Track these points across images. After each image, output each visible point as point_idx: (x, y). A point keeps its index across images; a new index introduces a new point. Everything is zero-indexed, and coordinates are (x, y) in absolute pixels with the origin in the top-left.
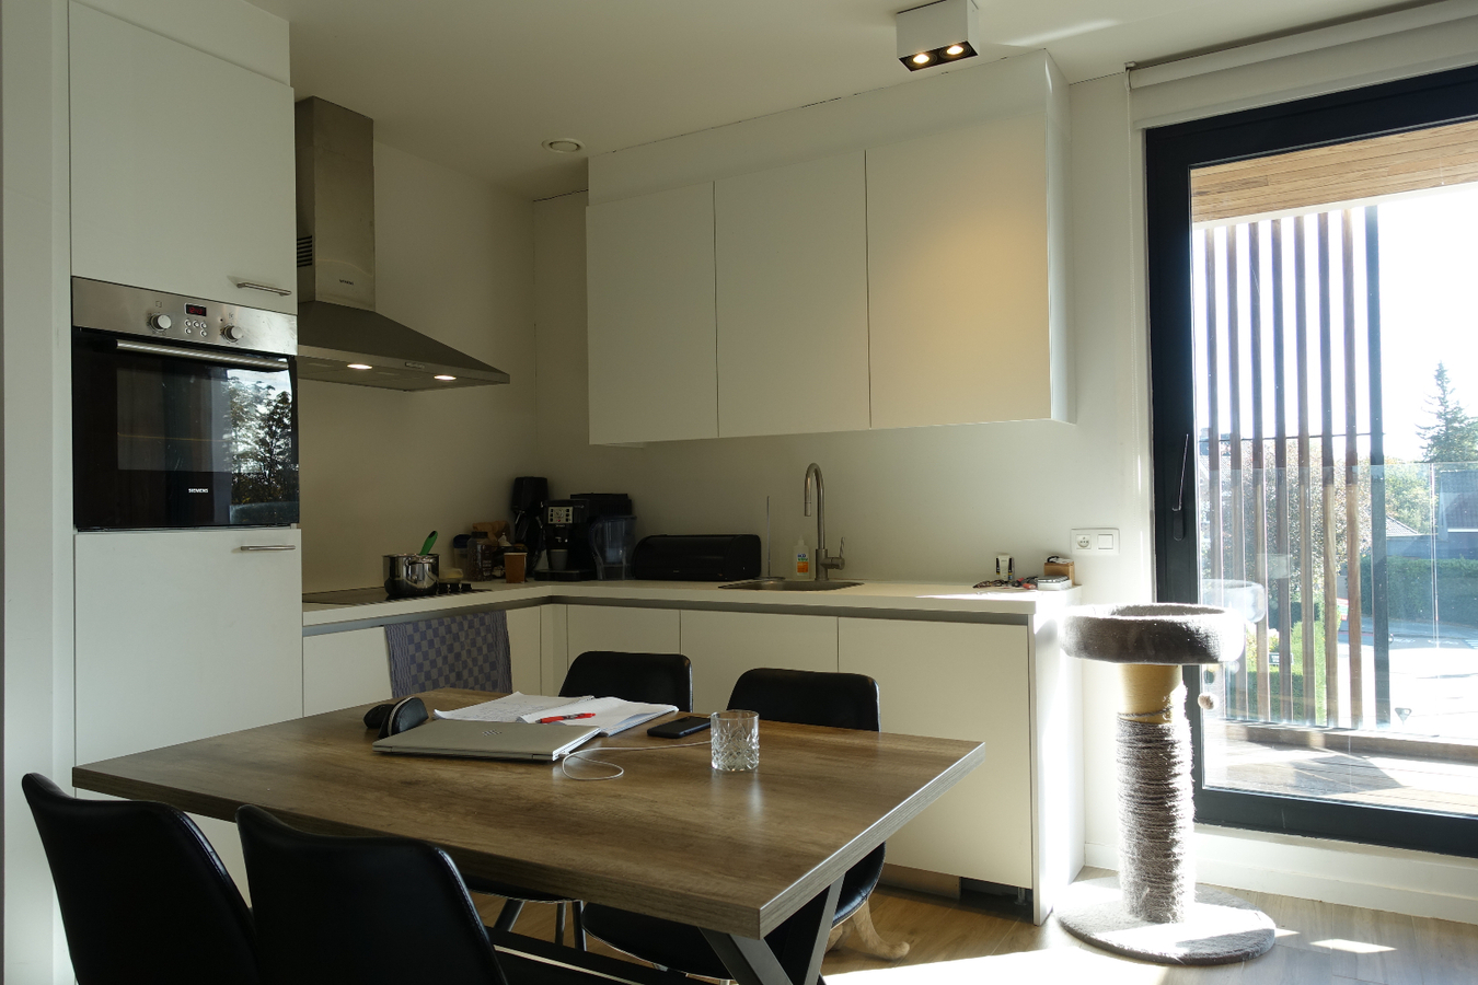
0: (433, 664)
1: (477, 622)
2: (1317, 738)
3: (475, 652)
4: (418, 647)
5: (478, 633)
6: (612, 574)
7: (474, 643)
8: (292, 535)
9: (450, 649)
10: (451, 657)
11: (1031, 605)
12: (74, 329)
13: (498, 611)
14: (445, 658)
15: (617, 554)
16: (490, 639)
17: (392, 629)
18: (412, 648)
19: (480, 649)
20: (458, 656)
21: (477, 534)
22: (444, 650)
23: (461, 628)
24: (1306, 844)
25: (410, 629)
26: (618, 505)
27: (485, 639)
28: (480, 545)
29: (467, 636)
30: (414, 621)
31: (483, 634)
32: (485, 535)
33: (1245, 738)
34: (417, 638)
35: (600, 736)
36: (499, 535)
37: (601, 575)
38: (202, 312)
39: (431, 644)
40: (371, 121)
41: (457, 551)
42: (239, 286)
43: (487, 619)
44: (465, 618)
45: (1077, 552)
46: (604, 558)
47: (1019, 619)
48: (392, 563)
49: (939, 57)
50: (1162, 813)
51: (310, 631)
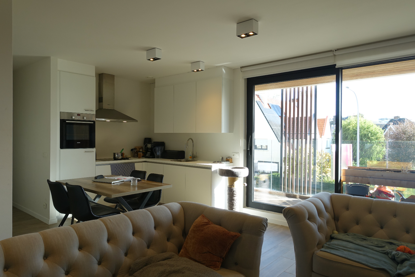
0: (120, 172)
1: (128, 165)
2: (298, 196)
3: (128, 170)
4: (117, 169)
5: (129, 167)
6: (158, 157)
7: (128, 169)
8: (94, 150)
9: (123, 169)
10: (123, 171)
11: (211, 166)
12: (60, 119)
13: (133, 163)
14: (122, 171)
15: (159, 153)
16: (131, 168)
17: (112, 165)
18: (115, 169)
19: (129, 170)
20: (124, 171)
21: (135, 149)
22: (122, 169)
23: (125, 166)
24: (274, 213)
25: (115, 166)
26: (162, 144)
27: (130, 168)
28: (135, 151)
29: (126, 167)
30: (116, 164)
31: (130, 167)
32: (136, 149)
33: (285, 195)
34: (116, 167)
35: (123, 181)
36: (140, 149)
37: (156, 157)
38: (80, 115)
39: (119, 168)
40: (114, 75)
41: (131, 152)
42: (86, 110)
43: (131, 165)
44: (126, 164)
45: (233, 157)
46: (156, 154)
47: (210, 168)
48: (114, 154)
49: (198, 71)
50: (231, 203)
51: (97, 165)
